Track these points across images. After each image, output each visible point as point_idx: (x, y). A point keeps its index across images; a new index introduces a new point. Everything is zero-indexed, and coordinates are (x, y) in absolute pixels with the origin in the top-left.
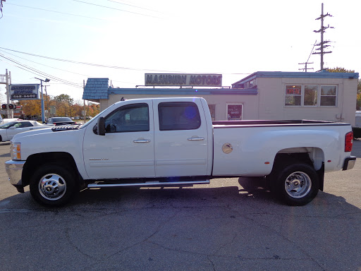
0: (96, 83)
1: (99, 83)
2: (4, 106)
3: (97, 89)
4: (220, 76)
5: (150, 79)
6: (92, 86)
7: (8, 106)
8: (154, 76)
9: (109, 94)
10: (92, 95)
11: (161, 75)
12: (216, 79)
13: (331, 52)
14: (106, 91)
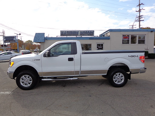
0: (39, 35)
1: (40, 35)
2: (2, 46)
3: (39, 38)
4: (93, 32)
5: (63, 33)
6: (37, 36)
7: (4, 46)
8: (64, 32)
9: (45, 40)
10: (37, 40)
11: (68, 32)
12: (91, 33)
13: (143, 20)
14: (44, 39)
